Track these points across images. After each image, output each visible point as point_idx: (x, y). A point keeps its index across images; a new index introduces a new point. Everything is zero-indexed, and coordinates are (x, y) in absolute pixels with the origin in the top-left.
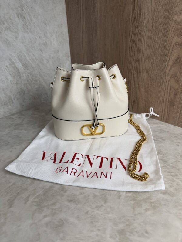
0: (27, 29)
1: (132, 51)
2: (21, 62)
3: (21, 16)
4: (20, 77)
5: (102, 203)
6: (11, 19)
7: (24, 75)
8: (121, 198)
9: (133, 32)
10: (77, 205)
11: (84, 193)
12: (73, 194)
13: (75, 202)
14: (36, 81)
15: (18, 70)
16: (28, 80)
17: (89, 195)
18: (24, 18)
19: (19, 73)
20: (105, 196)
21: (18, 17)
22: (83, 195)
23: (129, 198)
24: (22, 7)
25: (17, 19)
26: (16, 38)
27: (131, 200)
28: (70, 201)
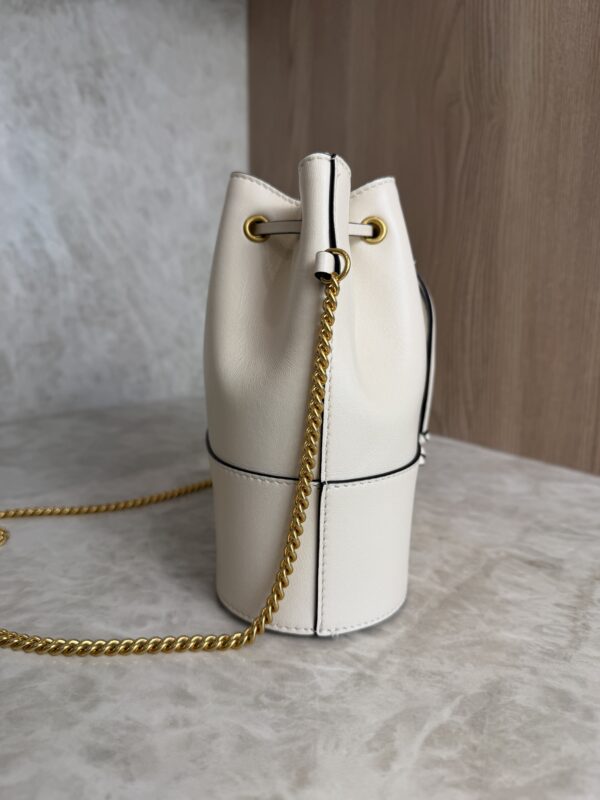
0: (108, 135)
1: (468, 203)
2: (66, 240)
3: (92, 92)
4: (54, 292)
5: (282, 786)
6: (54, 95)
7: (71, 285)
8: (395, 767)
10: (131, 779)
11: (187, 723)
12: (128, 719)
13: (125, 762)
14: (112, 314)
16: (81, 309)
17: (213, 736)
18: (102, 100)
19: (53, 274)
20: (304, 750)
21: (82, 92)
22: (180, 733)
23: (441, 771)
25: (76, 99)
26: (64, 156)
27: (456, 785)
28: (99, 755)
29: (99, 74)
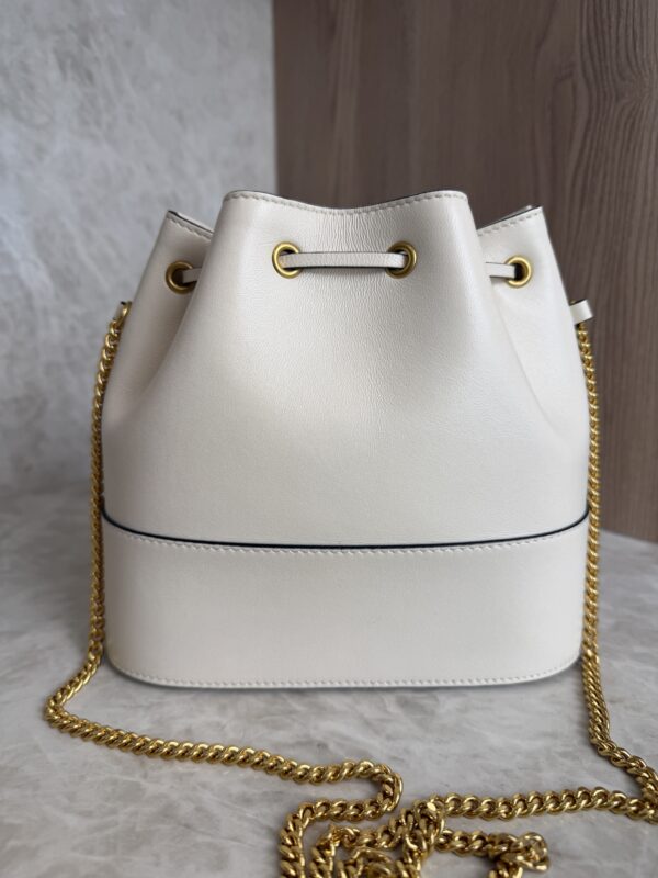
0: (98, 124)
1: (584, 212)
2: (46, 262)
3: (76, 66)
4: (32, 331)
6: (25, 68)
7: (54, 321)
9: (589, 121)
15: (29, 296)
16: (68, 351)
18: (90, 77)
19: (30, 307)
21: (62, 67)
24: (85, 32)
25: (54, 75)
26: (40, 151)
29: (85, 42)
